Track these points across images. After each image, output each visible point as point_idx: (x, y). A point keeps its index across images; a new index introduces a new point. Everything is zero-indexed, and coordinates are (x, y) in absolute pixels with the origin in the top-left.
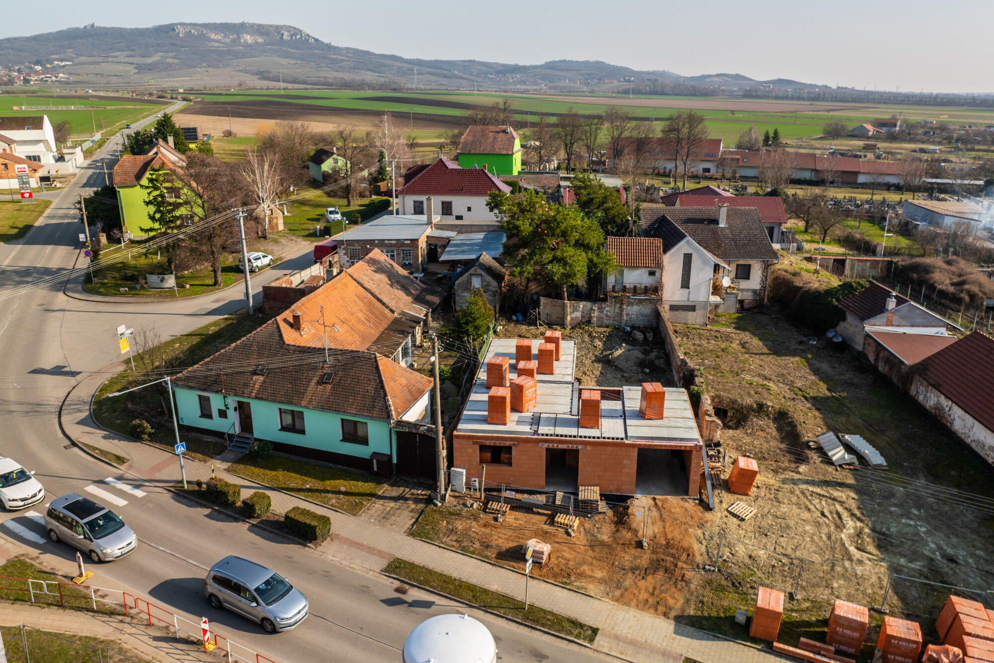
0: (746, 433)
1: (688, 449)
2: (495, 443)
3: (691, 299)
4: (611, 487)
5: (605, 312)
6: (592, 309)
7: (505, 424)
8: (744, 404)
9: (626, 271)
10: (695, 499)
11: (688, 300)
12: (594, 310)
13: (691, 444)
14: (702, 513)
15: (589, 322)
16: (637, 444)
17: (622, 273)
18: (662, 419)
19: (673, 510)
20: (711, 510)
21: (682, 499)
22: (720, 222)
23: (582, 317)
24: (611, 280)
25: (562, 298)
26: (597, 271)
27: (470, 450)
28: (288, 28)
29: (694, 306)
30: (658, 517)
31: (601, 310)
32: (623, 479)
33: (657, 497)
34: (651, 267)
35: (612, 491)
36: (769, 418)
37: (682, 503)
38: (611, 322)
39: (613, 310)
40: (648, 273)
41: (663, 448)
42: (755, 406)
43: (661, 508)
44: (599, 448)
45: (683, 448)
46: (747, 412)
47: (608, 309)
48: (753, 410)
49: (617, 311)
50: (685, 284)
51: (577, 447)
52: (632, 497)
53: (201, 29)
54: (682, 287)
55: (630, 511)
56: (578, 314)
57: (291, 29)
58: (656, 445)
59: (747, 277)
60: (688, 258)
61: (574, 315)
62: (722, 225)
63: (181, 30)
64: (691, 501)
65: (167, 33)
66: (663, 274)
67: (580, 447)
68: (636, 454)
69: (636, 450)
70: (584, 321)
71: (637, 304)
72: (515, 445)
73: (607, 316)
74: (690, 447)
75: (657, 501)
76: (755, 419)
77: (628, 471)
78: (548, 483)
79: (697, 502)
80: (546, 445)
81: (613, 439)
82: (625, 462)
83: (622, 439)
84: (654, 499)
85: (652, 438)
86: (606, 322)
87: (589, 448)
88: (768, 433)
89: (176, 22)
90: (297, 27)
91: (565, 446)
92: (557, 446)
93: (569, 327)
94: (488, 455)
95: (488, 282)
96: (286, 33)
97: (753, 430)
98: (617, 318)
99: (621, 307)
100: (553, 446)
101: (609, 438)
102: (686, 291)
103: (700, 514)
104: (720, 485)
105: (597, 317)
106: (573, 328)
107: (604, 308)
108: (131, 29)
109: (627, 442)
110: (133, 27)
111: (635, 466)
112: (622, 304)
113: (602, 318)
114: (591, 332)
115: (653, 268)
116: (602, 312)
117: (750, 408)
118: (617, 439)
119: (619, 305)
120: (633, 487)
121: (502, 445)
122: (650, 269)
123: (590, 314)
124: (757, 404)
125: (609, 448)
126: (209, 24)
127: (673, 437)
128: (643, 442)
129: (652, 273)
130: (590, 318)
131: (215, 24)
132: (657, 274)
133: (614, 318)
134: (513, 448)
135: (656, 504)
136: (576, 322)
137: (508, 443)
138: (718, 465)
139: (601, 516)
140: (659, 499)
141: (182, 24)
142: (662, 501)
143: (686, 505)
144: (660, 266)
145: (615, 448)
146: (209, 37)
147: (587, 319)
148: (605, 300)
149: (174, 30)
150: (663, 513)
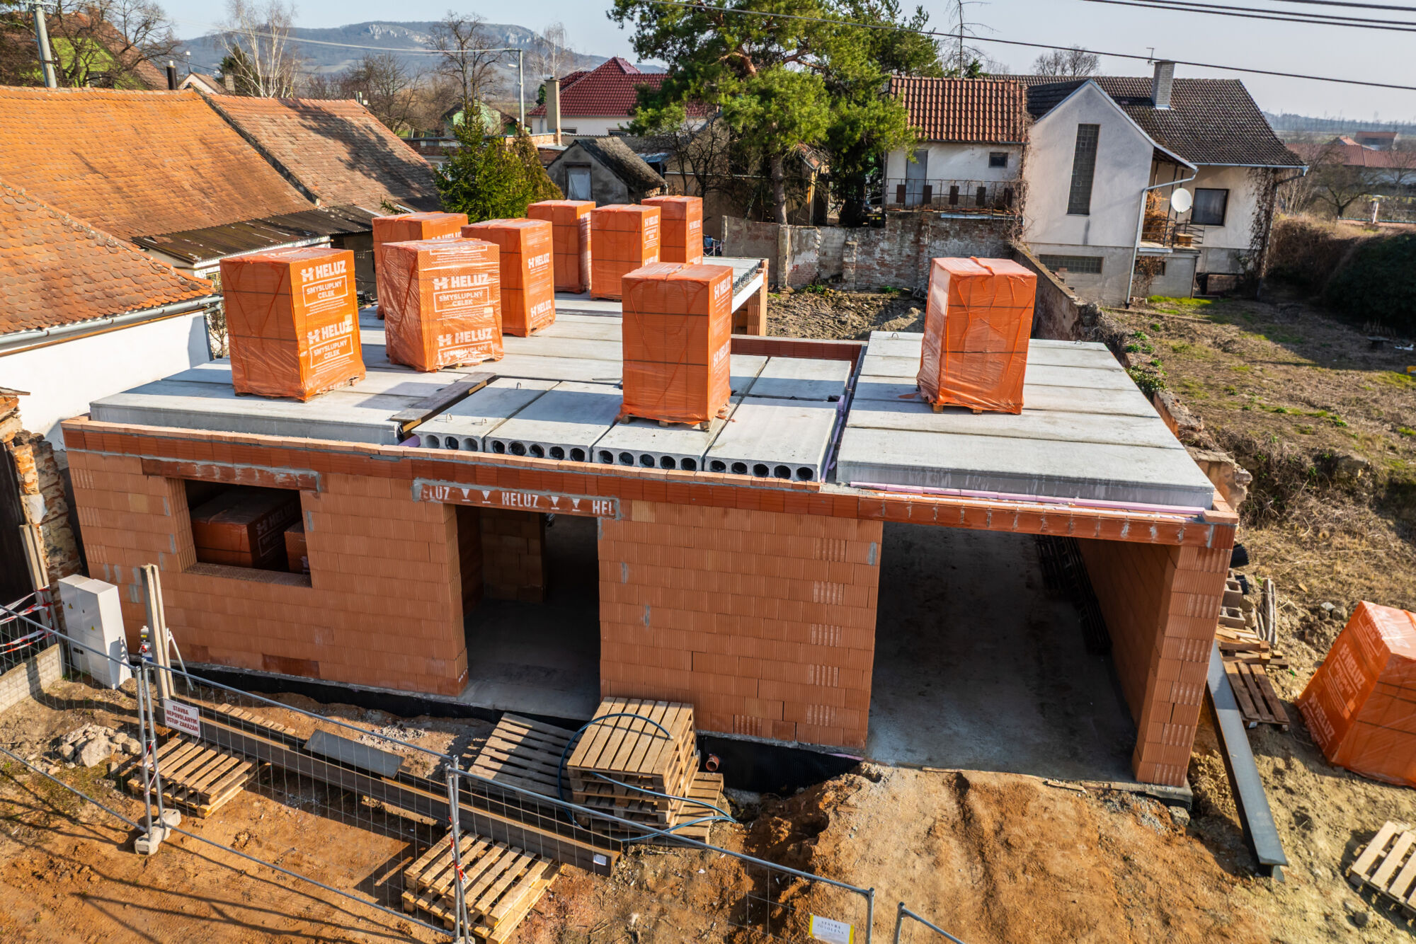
0: (1299, 542)
1: (1154, 536)
2: (228, 473)
3: (1090, 243)
4: (754, 711)
5: (877, 255)
6: (845, 245)
7: (298, 397)
8: (1275, 454)
9: (933, 154)
10: (1168, 801)
11: (1085, 244)
12: (852, 248)
13: (1178, 513)
14: (1218, 886)
15: (838, 278)
16: (878, 503)
17: (923, 158)
18: (1015, 410)
19: (1057, 863)
20: (1265, 870)
21: (1105, 796)
22: (1158, 100)
23: (821, 265)
24: (896, 172)
25: (777, 219)
26: (858, 136)
27: (139, 503)
28: (516, 29)
29: (1100, 260)
30: (970, 903)
31: (867, 246)
32: (810, 674)
33: (974, 777)
34: (996, 144)
35: (755, 730)
36: (1359, 501)
37: (1104, 817)
38: (892, 278)
39: (897, 247)
40: (987, 159)
41: (1016, 527)
42: (1309, 464)
43: (992, 843)
44: (692, 513)
45: (1124, 534)
46: (1284, 479)
47: (885, 245)
48: (1303, 476)
49: (907, 251)
50: (1080, 203)
51: (585, 505)
52: (852, 766)
53: (402, 29)
54: (1071, 211)
55: (822, 848)
56: (811, 257)
57: (519, 30)
58: (981, 511)
59: (1220, 221)
60: (1088, 139)
61: (800, 261)
62: (1162, 106)
63: (377, 32)
64: (1148, 807)
65: (359, 34)
66: (1028, 161)
67: (600, 506)
68: (873, 554)
69: (876, 530)
70: (825, 275)
71: (957, 235)
72: (310, 484)
73: (882, 263)
74: (1165, 527)
75: (973, 798)
76: (1313, 501)
77: (833, 637)
78: (476, 670)
79: (1182, 813)
80: (443, 490)
81: (761, 470)
82: (818, 592)
83: (805, 473)
84: (961, 787)
85: (960, 477)
86: (880, 278)
87: (642, 512)
88: (1374, 544)
89: (371, 20)
90: (528, 27)
91: (527, 500)
92: (496, 497)
93: (790, 289)
94: (237, 532)
95: (606, 184)
96: (512, 36)
97: (1317, 531)
98: (908, 271)
99: (917, 242)
100: (475, 495)
101: (740, 467)
102: (1080, 220)
103: (1205, 894)
104: (1277, 727)
105: (858, 267)
106: (797, 291)
107: (876, 245)
108: (314, 30)
109: (828, 489)
110: (316, 27)
111: (870, 618)
112: (919, 233)
113: (869, 268)
114: (840, 299)
115: (1004, 145)
116: (870, 254)
117: (1294, 469)
118: (783, 471)
119: (912, 237)
120: (857, 719)
121: (257, 481)
122: (994, 149)
123: (841, 258)
124: (1316, 459)
125: (740, 519)
126: (414, 23)
127: (1073, 473)
128: (912, 494)
129: (998, 161)
130: (842, 267)
131: (420, 23)
132: (1011, 162)
133: (898, 269)
134: (305, 496)
135: (967, 816)
136: (806, 277)
137: (281, 475)
138: (1249, 636)
139: (676, 860)
140: (986, 790)
141: (378, 23)
142: (999, 799)
143: (1126, 830)
144: (1021, 145)
145: (771, 520)
146: (412, 40)
147: (833, 272)
148: (878, 225)
149: (367, 30)
150: (1000, 876)
